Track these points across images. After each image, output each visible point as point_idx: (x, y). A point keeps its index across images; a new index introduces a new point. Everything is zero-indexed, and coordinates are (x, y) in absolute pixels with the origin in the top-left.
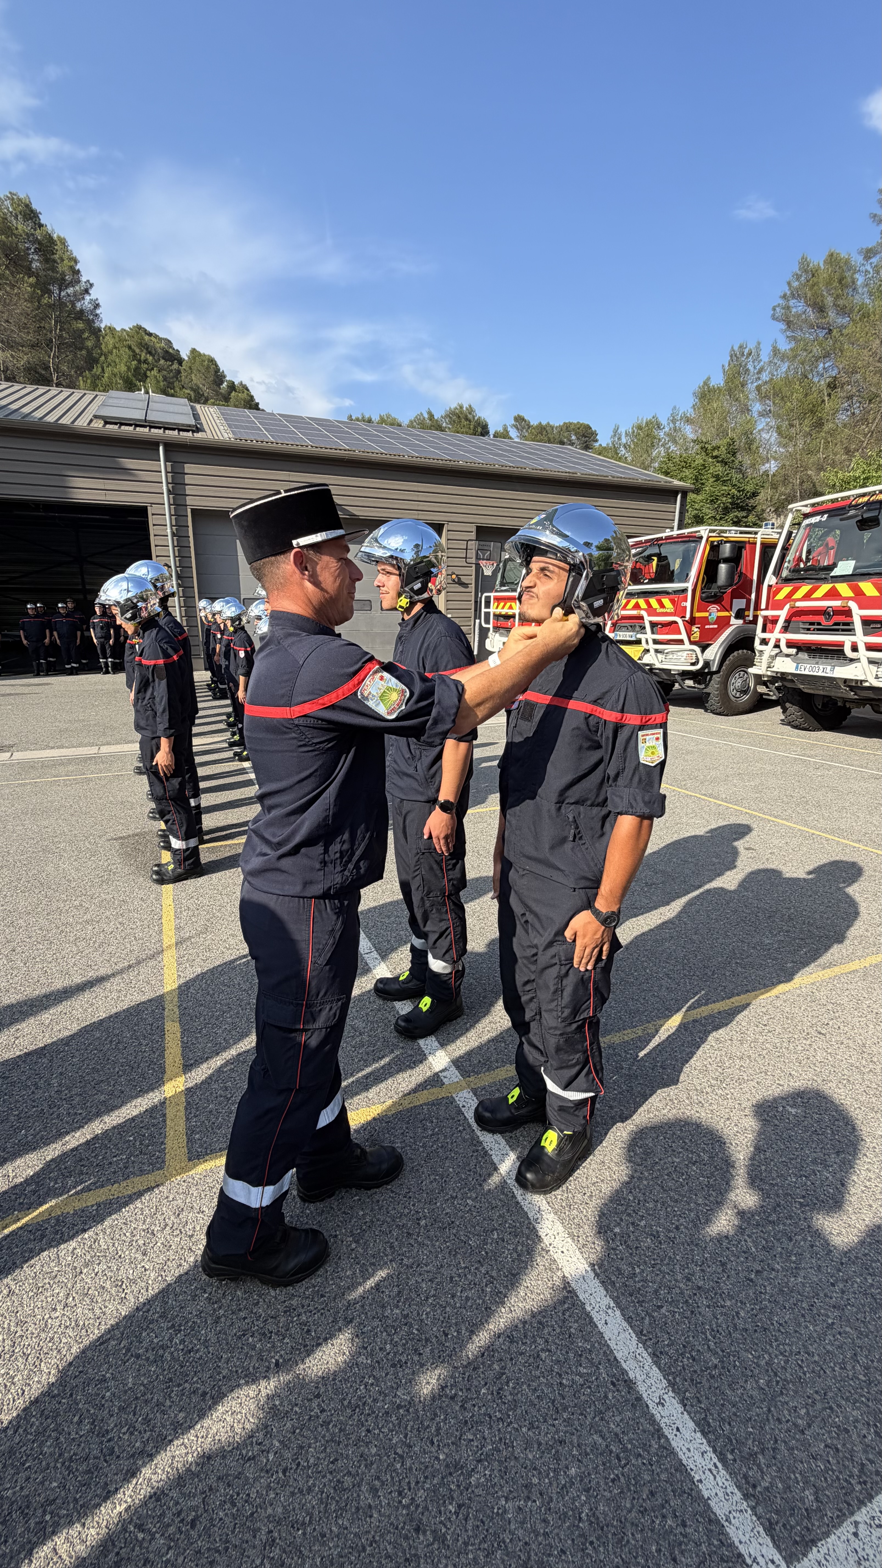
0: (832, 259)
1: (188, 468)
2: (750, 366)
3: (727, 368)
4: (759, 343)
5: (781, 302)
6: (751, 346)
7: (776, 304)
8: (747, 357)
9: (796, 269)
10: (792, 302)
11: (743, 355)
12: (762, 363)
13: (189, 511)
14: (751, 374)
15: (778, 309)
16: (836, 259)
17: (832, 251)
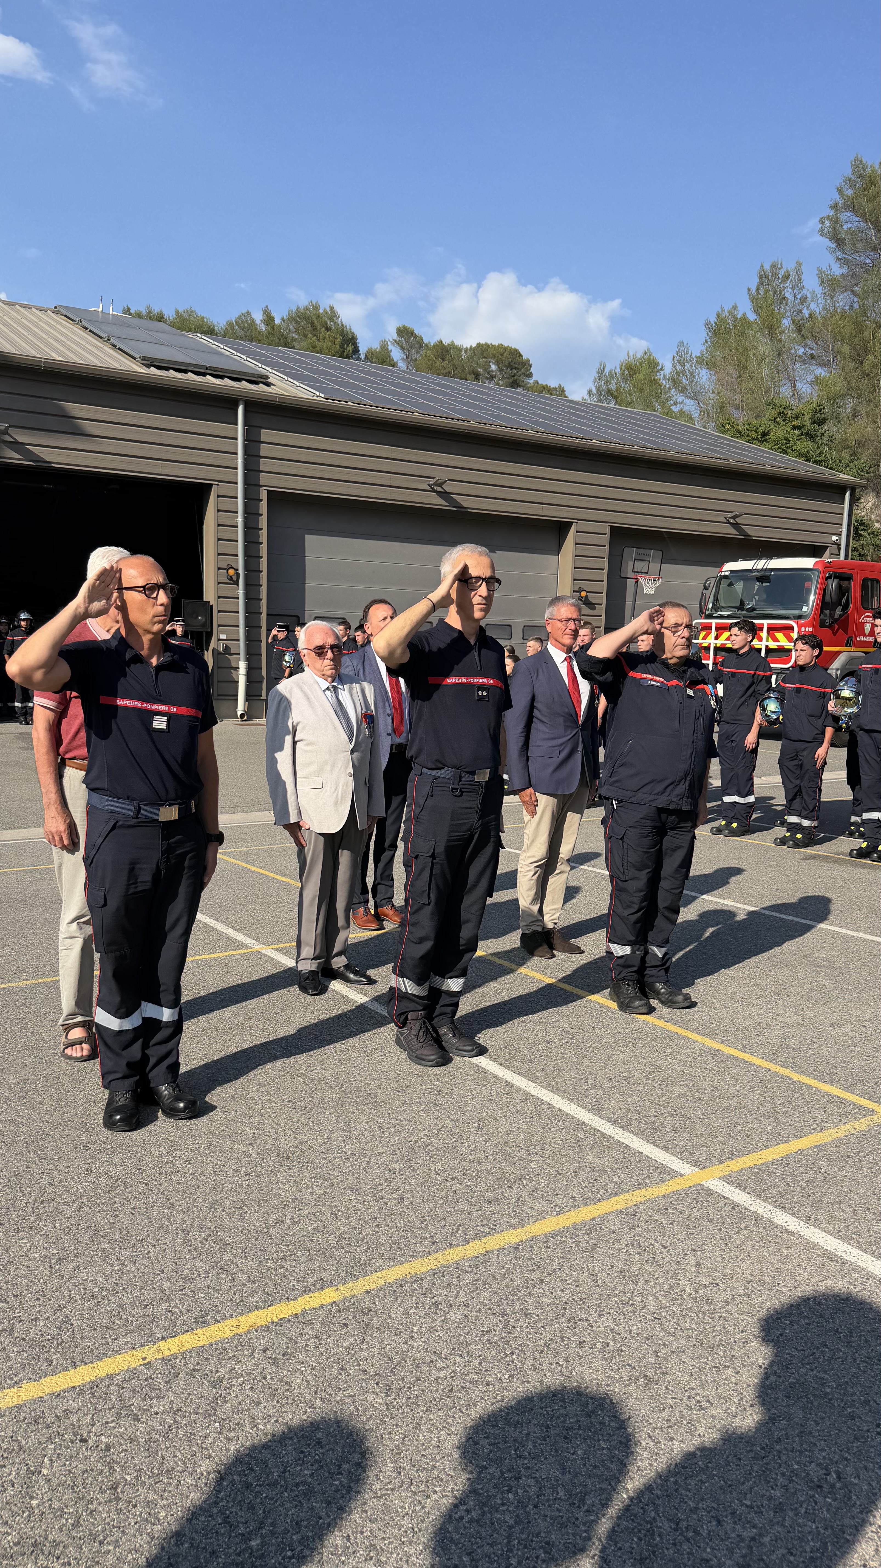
1: (265, 435)
2: (788, 295)
3: (755, 293)
4: (799, 264)
5: (832, 213)
6: (789, 266)
7: (824, 215)
8: (784, 281)
9: (848, 172)
10: (845, 215)
11: (776, 277)
12: (804, 291)
13: (264, 493)
14: (790, 304)
15: (827, 223)
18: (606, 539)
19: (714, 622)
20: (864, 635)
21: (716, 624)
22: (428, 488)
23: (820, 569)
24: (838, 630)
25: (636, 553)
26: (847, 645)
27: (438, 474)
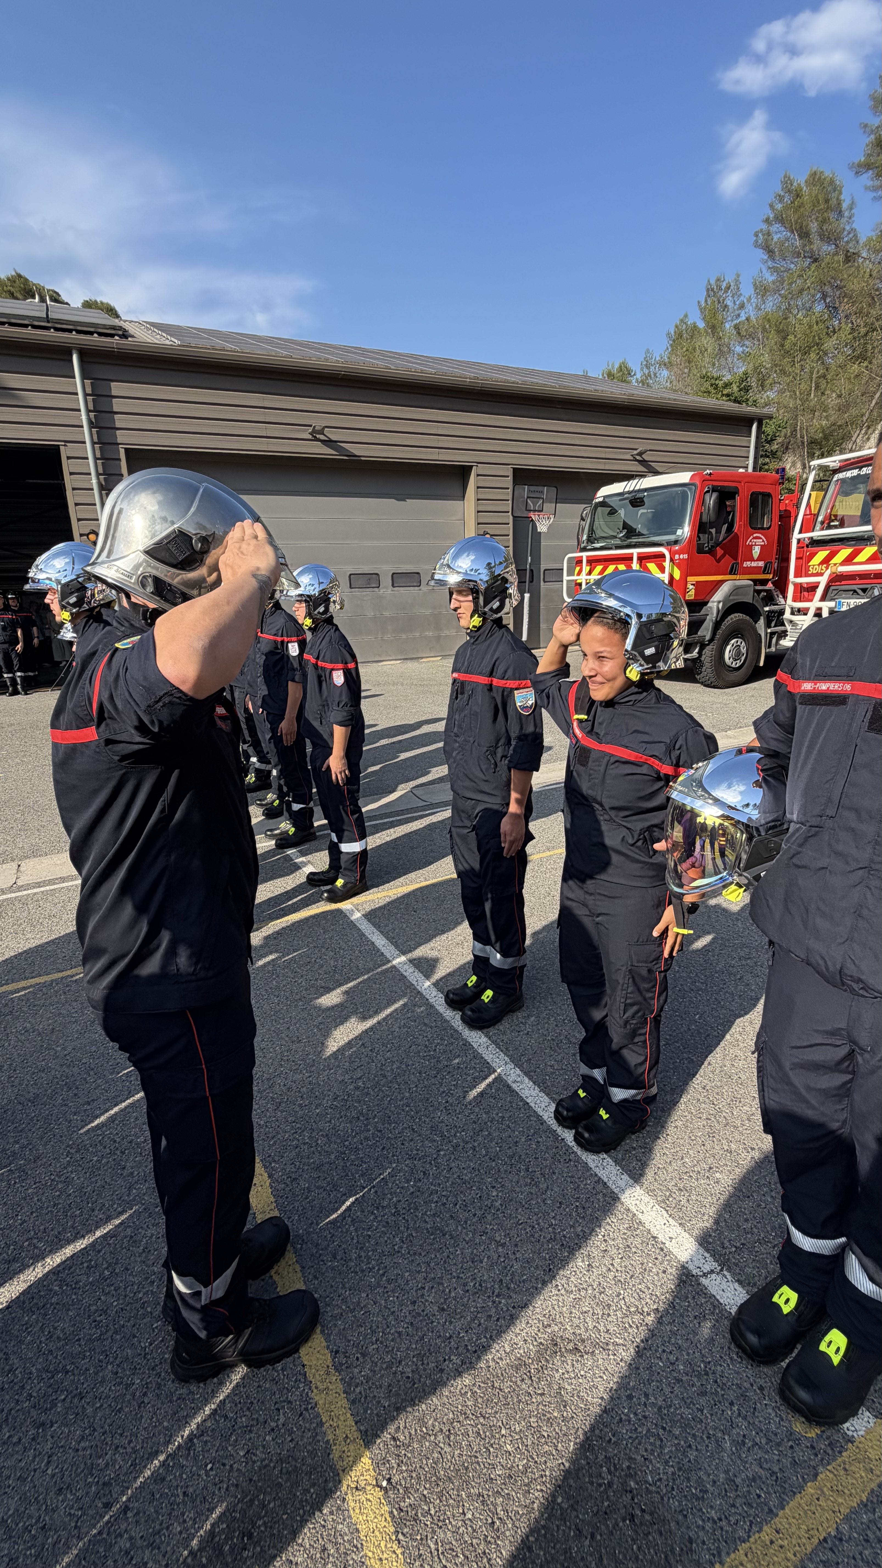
0: (816, 179)
1: (117, 388)
2: (729, 302)
3: (703, 304)
5: (764, 227)
6: (730, 279)
7: (758, 229)
8: (726, 292)
9: (779, 189)
10: (776, 227)
11: (720, 289)
12: (742, 298)
13: (122, 453)
14: (731, 310)
15: (760, 235)
16: (820, 178)
17: (815, 169)
18: (509, 482)
19: (584, 555)
20: (752, 560)
21: (587, 557)
22: (310, 437)
23: (698, 483)
24: (723, 556)
25: (529, 491)
26: (731, 572)
27: (319, 422)
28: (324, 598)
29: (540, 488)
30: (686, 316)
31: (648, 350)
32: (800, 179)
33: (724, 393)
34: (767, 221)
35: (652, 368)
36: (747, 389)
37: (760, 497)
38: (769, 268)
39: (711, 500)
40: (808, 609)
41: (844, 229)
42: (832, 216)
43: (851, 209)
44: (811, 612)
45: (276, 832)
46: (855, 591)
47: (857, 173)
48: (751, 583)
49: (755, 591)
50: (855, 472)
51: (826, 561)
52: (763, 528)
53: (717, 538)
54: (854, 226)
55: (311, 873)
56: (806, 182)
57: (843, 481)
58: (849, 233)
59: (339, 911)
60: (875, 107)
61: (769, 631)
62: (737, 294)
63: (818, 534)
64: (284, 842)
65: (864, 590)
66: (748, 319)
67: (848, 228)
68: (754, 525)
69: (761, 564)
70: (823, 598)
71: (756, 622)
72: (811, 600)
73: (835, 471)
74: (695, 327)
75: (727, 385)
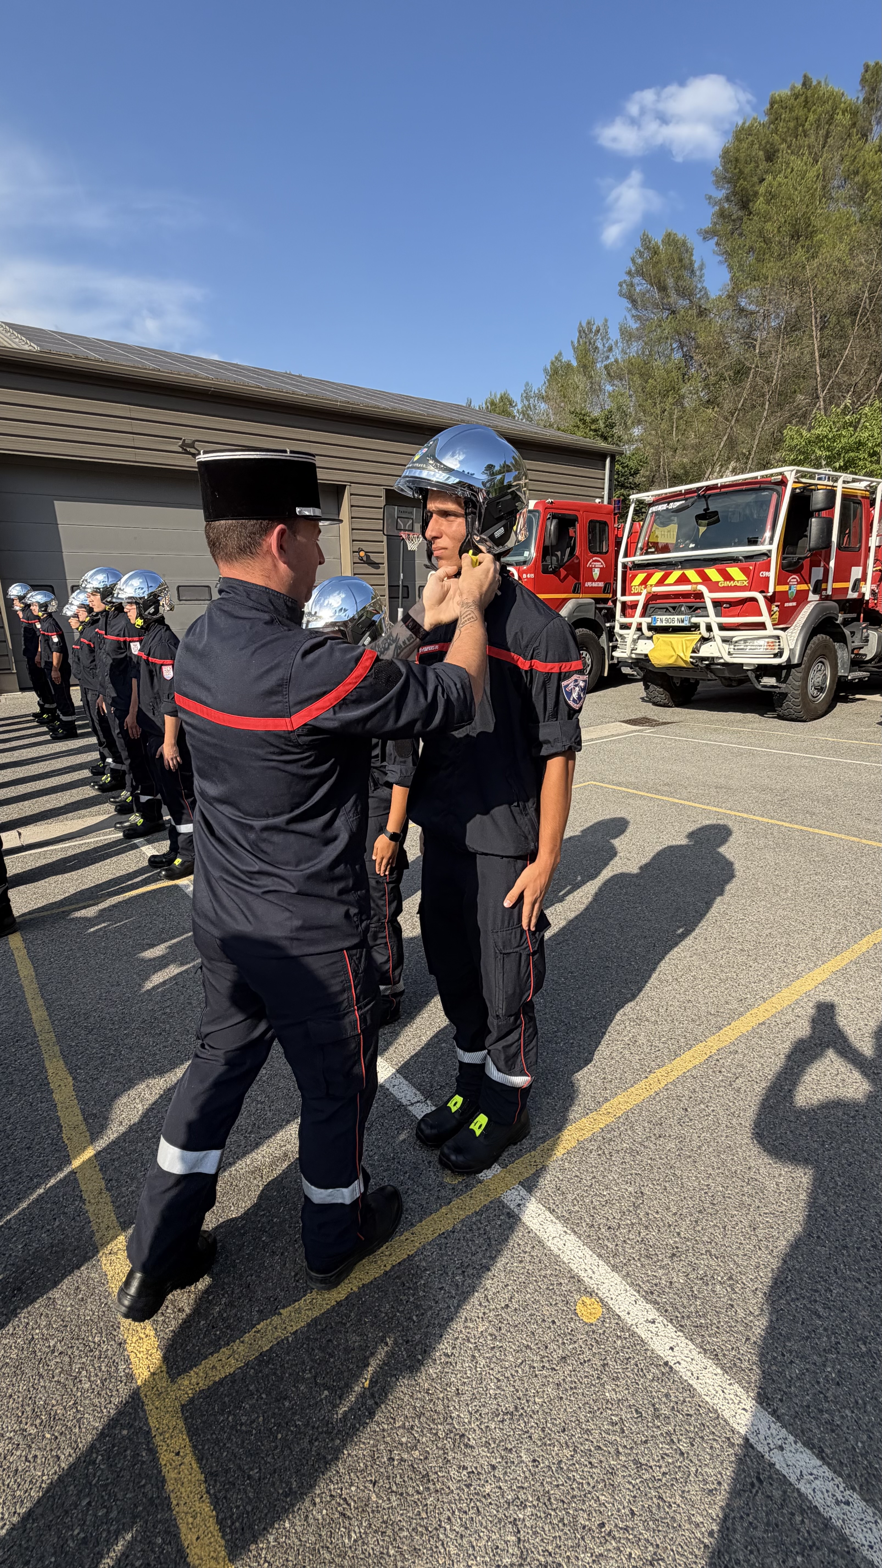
0: (670, 240)
2: (599, 344)
3: (576, 344)
4: (606, 321)
5: (627, 278)
6: (599, 323)
7: (622, 280)
8: (596, 334)
9: (639, 245)
10: (637, 280)
11: (591, 331)
12: (610, 341)
15: (624, 285)
16: (673, 240)
17: (669, 231)
18: (382, 502)
20: (593, 580)
22: (180, 450)
23: (541, 509)
24: (566, 577)
25: (399, 511)
26: (575, 591)
27: (189, 435)
28: (154, 600)
29: (409, 509)
30: (560, 354)
31: (527, 384)
32: (658, 239)
33: (593, 427)
34: (629, 273)
35: (532, 401)
36: (612, 426)
37: (598, 525)
38: (633, 316)
39: (552, 526)
40: (631, 624)
41: (696, 287)
42: (686, 274)
43: (701, 269)
44: (634, 627)
45: (126, 824)
46: (667, 609)
47: (704, 238)
48: (593, 601)
49: (596, 608)
50: (664, 507)
51: (644, 582)
52: (601, 553)
53: (562, 559)
54: (704, 285)
55: (153, 856)
56: (663, 241)
57: (657, 513)
58: (701, 291)
59: (177, 886)
60: (717, 182)
61: (611, 644)
62: (605, 337)
63: (638, 558)
64: (131, 832)
65: (674, 608)
66: (616, 361)
67: (699, 286)
68: (594, 548)
69: (601, 584)
70: (643, 615)
71: (599, 637)
72: (633, 616)
73: (651, 505)
74: (569, 366)
75: (595, 421)
